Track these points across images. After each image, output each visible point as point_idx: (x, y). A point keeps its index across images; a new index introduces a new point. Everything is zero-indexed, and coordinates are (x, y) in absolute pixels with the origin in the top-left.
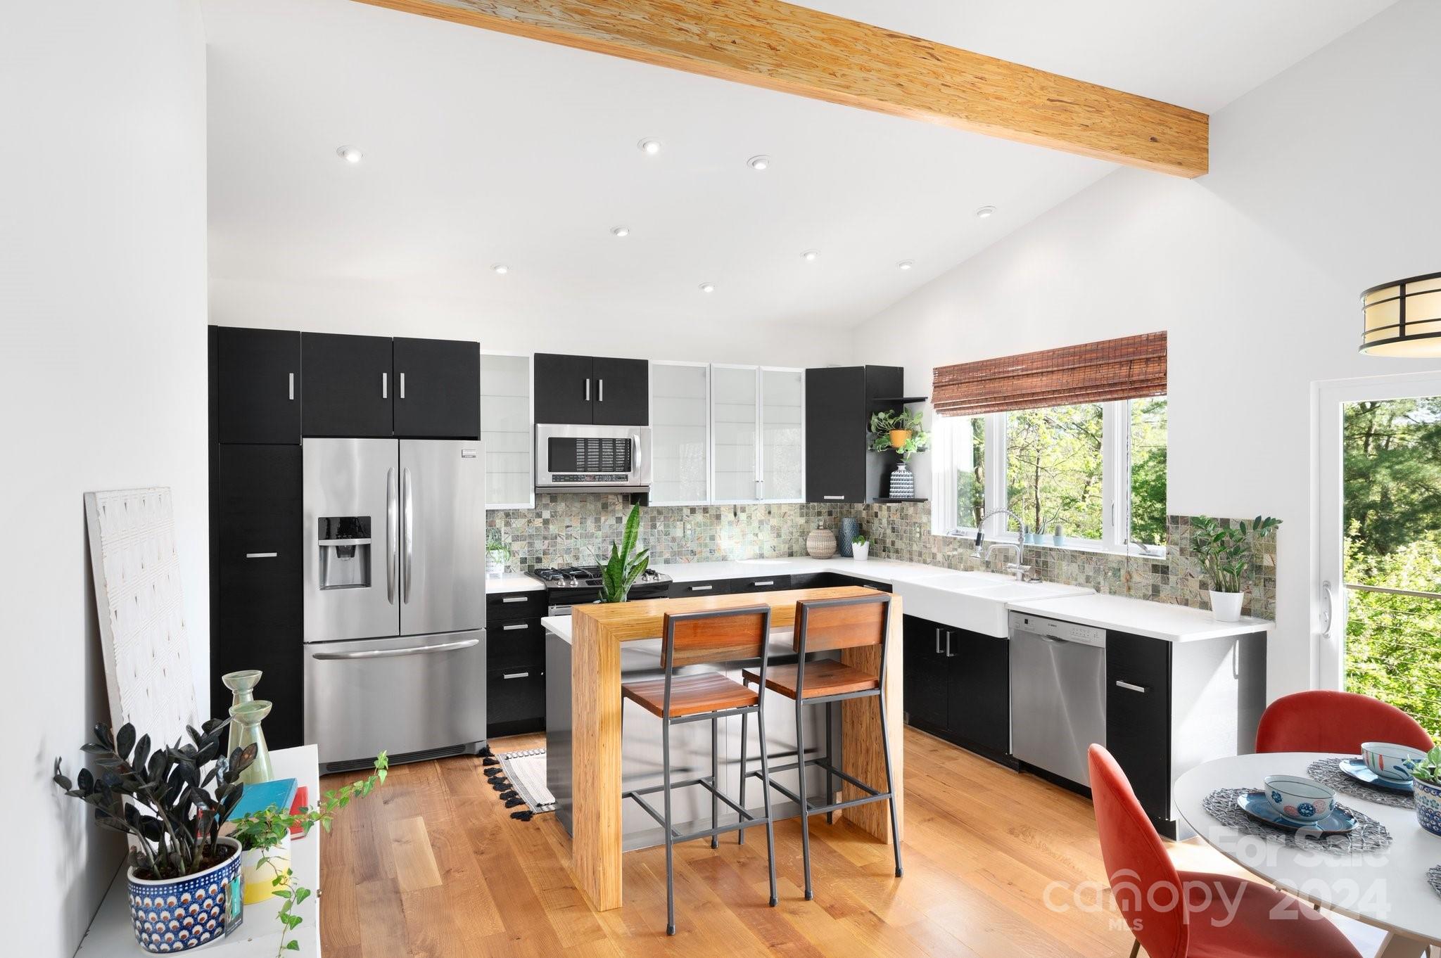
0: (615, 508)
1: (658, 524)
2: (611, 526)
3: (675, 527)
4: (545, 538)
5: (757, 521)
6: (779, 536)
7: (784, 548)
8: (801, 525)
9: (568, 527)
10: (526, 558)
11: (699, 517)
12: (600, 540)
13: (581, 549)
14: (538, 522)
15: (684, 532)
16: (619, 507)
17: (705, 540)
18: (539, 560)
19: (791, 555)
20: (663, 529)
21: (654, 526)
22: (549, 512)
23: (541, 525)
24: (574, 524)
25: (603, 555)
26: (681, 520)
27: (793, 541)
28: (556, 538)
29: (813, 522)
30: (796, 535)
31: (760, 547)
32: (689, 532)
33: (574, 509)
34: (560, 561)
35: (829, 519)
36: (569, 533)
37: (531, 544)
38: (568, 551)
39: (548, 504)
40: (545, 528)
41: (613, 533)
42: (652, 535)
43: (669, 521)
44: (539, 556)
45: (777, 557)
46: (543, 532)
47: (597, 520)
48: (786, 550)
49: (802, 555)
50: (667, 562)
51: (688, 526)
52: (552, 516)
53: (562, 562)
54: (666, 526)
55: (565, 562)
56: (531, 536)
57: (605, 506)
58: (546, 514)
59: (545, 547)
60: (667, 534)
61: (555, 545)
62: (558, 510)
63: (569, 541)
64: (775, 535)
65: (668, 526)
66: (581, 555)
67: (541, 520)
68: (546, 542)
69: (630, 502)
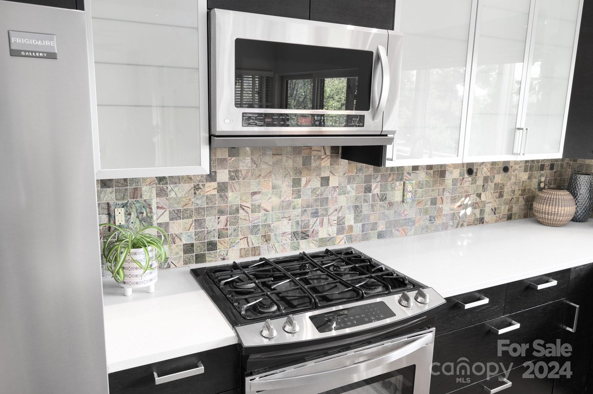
0: (320, 164)
1: (374, 185)
2: (314, 190)
3: (393, 189)
4: (221, 212)
5: (482, 179)
6: (501, 195)
7: (504, 210)
8: (523, 182)
9: (254, 194)
10: (192, 245)
11: (422, 176)
12: (299, 210)
13: (272, 226)
14: (211, 188)
15: (403, 196)
16: (326, 162)
17: (426, 204)
18: (212, 246)
19: (510, 218)
20: (379, 193)
21: (368, 190)
22: (227, 171)
23: (215, 192)
24: (264, 190)
25: (302, 233)
26: (401, 180)
27: (514, 201)
28: (237, 211)
29: (535, 177)
30: (518, 193)
31: (481, 211)
32: (409, 195)
33: (264, 166)
34: (243, 244)
35: (550, 174)
36: (257, 203)
37: (199, 223)
38: (254, 229)
39: (225, 159)
40: (221, 196)
41: (316, 200)
42: (365, 201)
43: (387, 181)
44: (212, 239)
45: (497, 221)
46: (218, 203)
47: (296, 183)
48: (506, 212)
49: (520, 217)
50: (380, 236)
51: (409, 188)
52: (231, 178)
53: (246, 246)
54: (383, 188)
55: (251, 246)
56: (199, 210)
57: (307, 162)
58: (223, 176)
59: (221, 226)
60: (383, 198)
61: (235, 222)
62: (241, 168)
63: (256, 215)
64: (497, 194)
65: (386, 189)
66: (272, 235)
67: (214, 185)
68: (223, 218)
69: (340, 156)
